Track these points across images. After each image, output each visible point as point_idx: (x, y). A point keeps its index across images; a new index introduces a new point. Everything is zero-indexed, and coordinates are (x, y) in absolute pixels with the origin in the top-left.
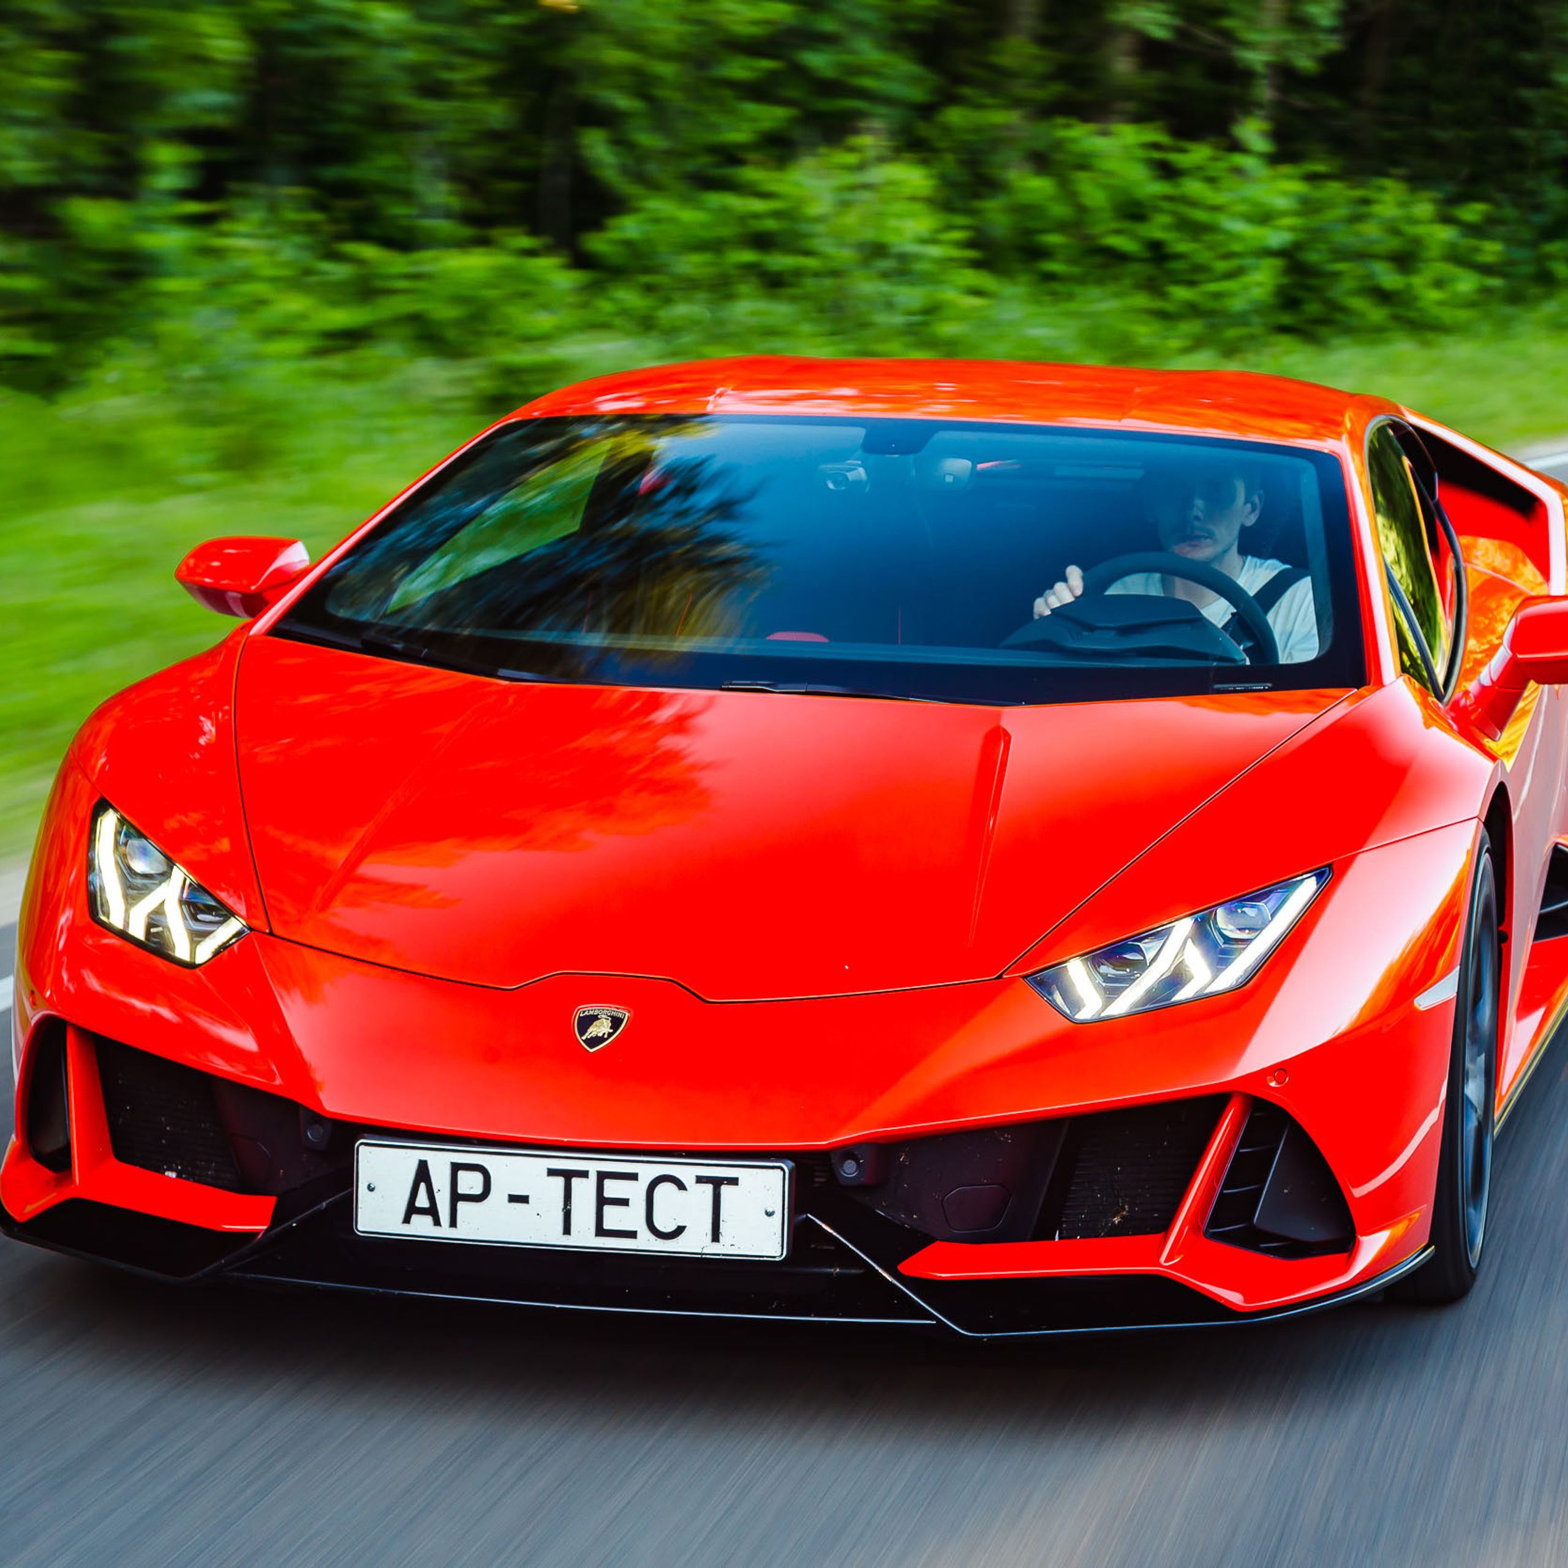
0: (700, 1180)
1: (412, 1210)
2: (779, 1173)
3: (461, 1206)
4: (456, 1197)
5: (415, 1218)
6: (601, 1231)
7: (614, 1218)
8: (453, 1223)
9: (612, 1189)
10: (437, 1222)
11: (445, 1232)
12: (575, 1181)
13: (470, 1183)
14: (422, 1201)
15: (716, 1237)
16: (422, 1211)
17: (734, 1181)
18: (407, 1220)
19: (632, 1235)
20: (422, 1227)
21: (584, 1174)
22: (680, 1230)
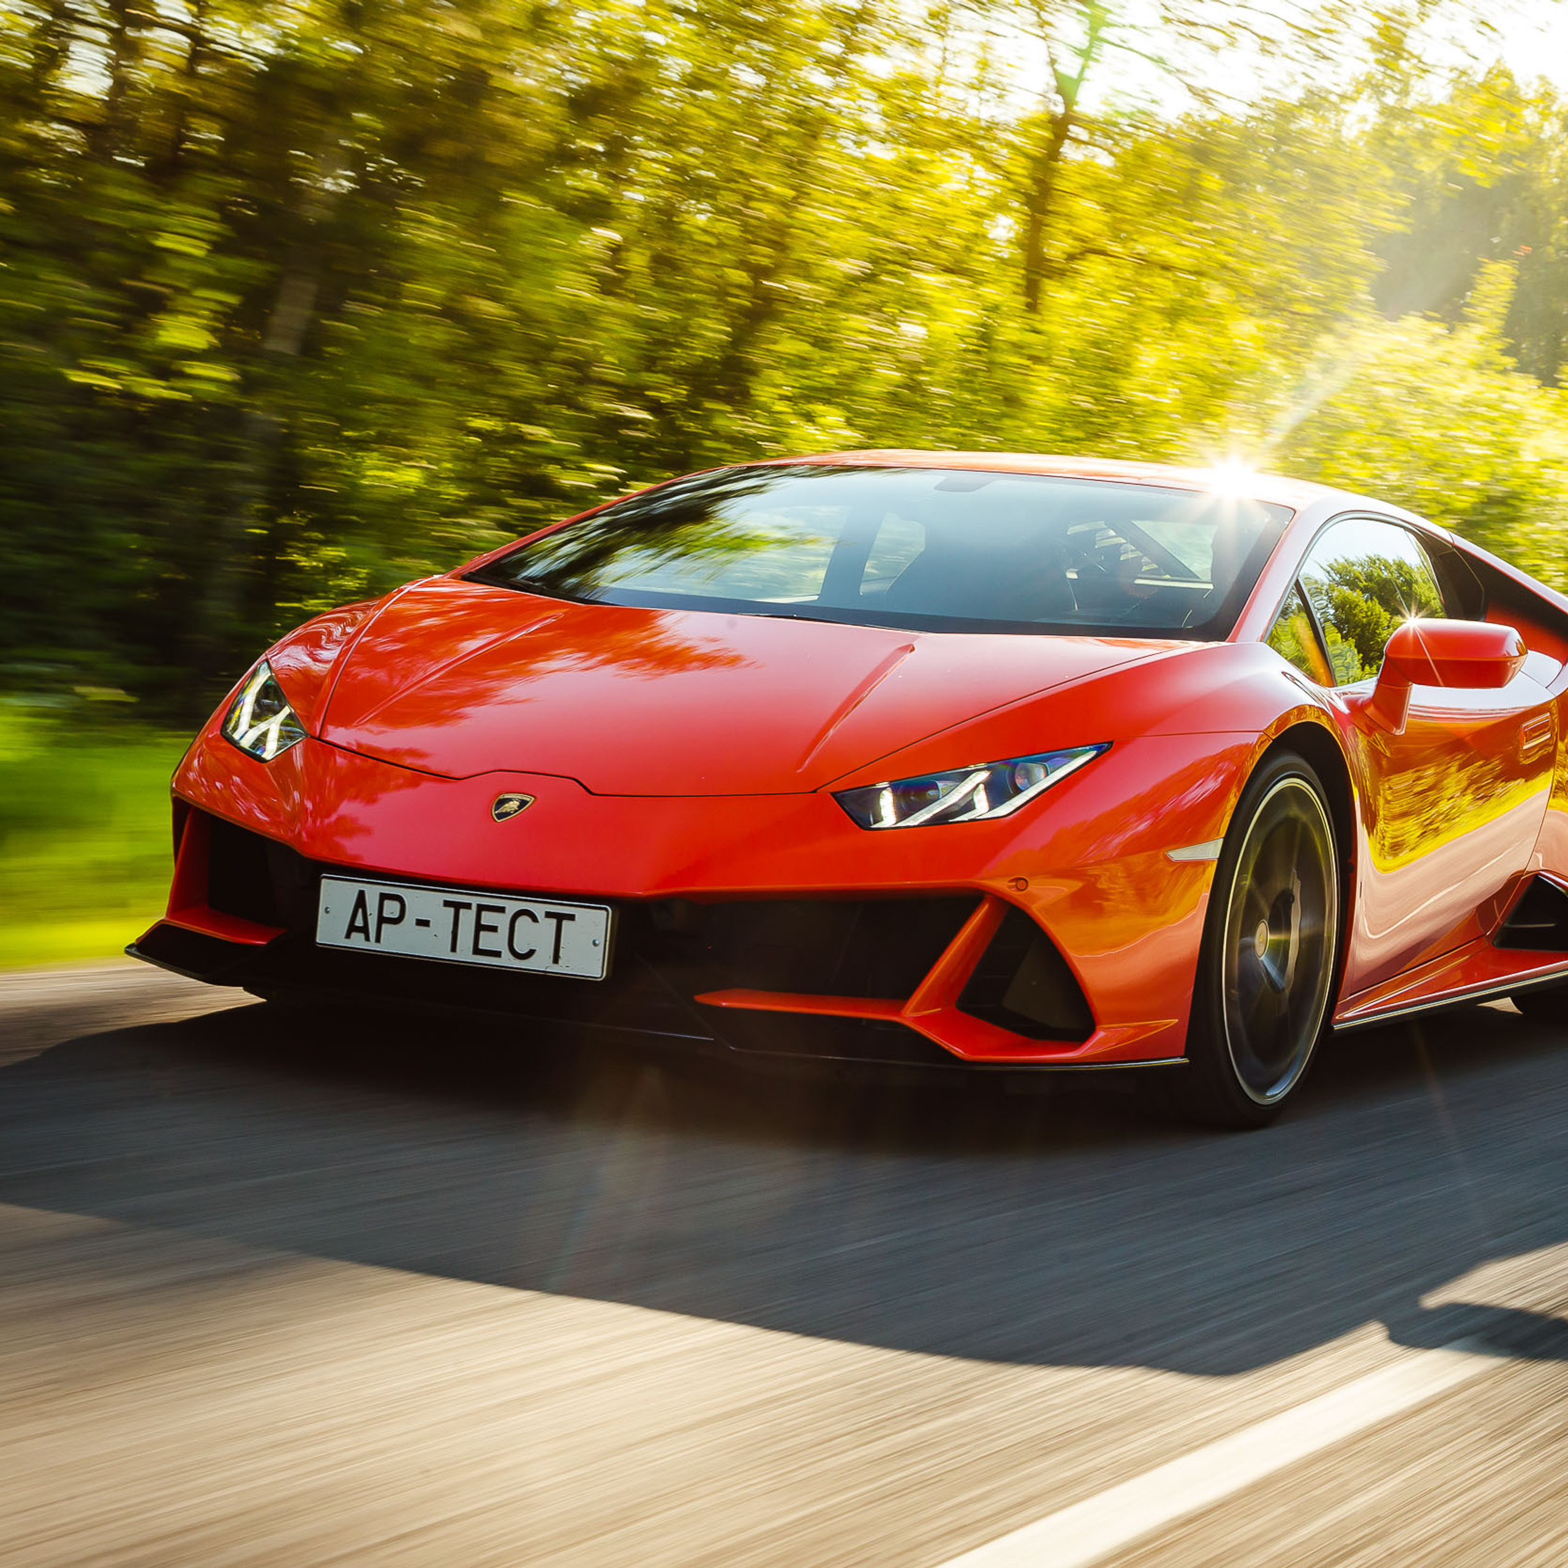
0: (549, 915)
1: (352, 928)
2: (604, 912)
3: (384, 926)
4: (382, 920)
5: (354, 935)
6: (477, 951)
7: (487, 941)
8: (378, 940)
9: (487, 918)
10: (367, 939)
11: (372, 945)
12: (462, 911)
13: (391, 909)
14: (359, 922)
15: (556, 959)
16: (359, 930)
17: (571, 917)
18: (348, 936)
19: (497, 954)
20: (357, 941)
21: (468, 906)
22: (532, 952)
